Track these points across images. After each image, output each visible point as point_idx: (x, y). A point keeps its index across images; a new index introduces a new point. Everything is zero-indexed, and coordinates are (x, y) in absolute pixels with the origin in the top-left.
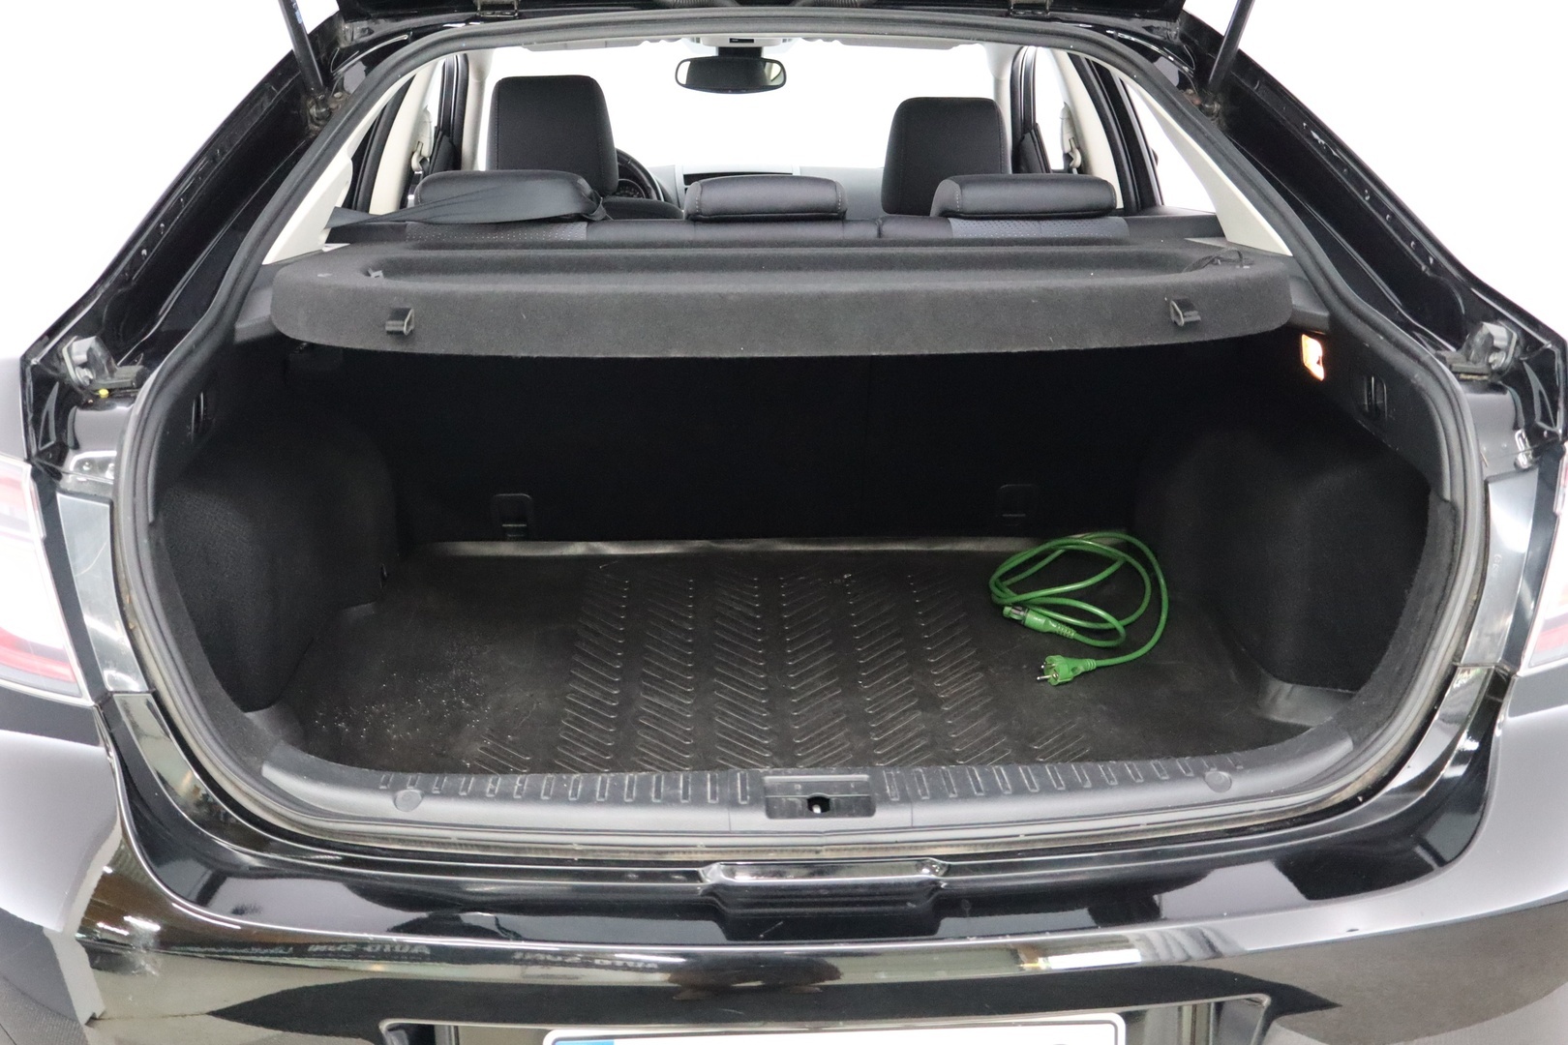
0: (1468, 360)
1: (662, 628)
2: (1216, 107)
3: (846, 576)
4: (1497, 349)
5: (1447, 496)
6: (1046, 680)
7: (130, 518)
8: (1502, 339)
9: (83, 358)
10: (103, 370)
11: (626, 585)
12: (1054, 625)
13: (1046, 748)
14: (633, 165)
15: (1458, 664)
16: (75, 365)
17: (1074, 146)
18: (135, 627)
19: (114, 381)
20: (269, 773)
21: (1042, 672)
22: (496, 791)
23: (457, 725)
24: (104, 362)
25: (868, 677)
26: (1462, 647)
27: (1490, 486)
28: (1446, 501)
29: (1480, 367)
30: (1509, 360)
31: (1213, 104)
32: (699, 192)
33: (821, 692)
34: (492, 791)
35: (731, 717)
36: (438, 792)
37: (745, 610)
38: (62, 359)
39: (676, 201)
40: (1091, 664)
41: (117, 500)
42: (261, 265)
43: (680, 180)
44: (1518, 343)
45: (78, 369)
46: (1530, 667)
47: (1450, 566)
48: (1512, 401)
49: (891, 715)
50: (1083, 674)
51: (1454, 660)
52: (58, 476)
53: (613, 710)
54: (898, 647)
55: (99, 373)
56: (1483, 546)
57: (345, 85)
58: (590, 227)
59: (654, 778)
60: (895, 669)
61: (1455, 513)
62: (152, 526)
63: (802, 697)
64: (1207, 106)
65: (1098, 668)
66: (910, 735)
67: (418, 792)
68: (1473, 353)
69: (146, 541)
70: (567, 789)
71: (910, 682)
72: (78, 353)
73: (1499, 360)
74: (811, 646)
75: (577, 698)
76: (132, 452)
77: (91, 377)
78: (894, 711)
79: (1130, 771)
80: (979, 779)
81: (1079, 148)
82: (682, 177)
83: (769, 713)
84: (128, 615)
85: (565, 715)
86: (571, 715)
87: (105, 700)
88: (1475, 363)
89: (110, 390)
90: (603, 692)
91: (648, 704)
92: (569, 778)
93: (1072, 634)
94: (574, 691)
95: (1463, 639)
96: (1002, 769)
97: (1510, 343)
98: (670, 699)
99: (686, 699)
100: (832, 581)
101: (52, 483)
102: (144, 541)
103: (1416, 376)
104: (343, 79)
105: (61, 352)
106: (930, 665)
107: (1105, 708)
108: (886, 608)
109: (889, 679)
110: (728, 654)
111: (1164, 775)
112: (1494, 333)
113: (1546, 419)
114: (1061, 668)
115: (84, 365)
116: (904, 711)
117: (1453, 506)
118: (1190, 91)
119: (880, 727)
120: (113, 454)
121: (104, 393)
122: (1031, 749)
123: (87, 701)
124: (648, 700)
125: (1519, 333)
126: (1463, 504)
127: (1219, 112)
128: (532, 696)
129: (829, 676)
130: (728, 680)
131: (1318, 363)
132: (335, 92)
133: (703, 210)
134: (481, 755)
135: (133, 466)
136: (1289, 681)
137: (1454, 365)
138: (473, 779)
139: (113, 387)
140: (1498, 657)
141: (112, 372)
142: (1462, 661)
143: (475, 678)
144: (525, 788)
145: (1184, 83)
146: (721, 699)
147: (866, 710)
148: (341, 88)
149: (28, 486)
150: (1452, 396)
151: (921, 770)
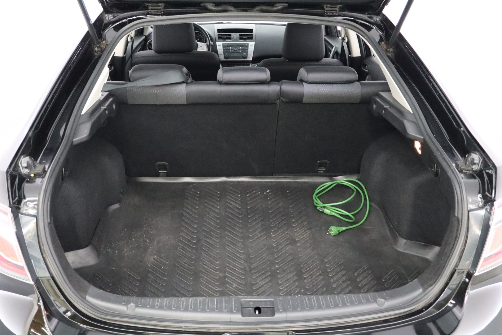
0: (466, 164)
1: (210, 212)
2: (391, 50)
3: (268, 191)
4: (475, 164)
5: (456, 215)
6: (330, 234)
7: (42, 224)
8: (477, 160)
9: (25, 165)
10: (32, 167)
11: (198, 194)
12: (333, 213)
13: (329, 261)
14: (201, 29)
15: (456, 269)
16: (23, 168)
17: (345, 35)
18: (45, 256)
19: (36, 172)
20: (88, 298)
21: (329, 232)
22: (159, 305)
23: (146, 249)
24: (32, 165)
25: (274, 232)
26: (458, 263)
27: (470, 213)
28: (456, 217)
29: (470, 168)
30: (479, 168)
31: (390, 49)
32: (222, 75)
33: (259, 237)
34: (157, 305)
35: (231, 247)
36: (140, 306)
37: (236, 205)
38: (19, 166)
39: (215, 39)
40: (344, 228)
41: (38, 216)
42: (81, 115)
43: (216, 31)
44: (482, 162)
45: (24, 169)
46: (478, 272)
47: (456, 238)
48: (478, 182)
49: (281, 247)
50: (341, 232)
51: (455, 267)
52: (19, 209)
53: (194, 244)
54: (283, 220)
55: (31, 169)
56: (466, 232)
57: (106, 38)
58: (187, 85)
59: (207, 300)
60: (282, 229)
61: (459, 221)
62: (49, 224)
63: (253, 239)
64: (388, 50)
65: (347, 230)
66: (287, 255)
67: (134, 305)
68: (468, 163)
69: (48, 229)
70: (180, 305)
71: (287, 234)
72: (24, 163)
73: (475, 167)
74: (256, 219)
75: (183, 239)
76: (42, 202)
77: (28, 171)
78: (282, 245)
79: (354, 299)
80: (307, 302)
81: (347, 36)
82: (217, 30)
83: (243, 246)
84: (43, 252)
85: (179, 245)
86: (181, 246)
87: (37, 281)
88: (469, 167)
89: (34, 174)
90: (191, 236)
91: (205, 242)
92: (181, 300)
93: (339, 216)
94: (182, 236)
95: (459, 261)
96: (314, 297)
97: (479, 162)
98: (212, 240)
99: (217, 240)
100: (264, 193)
101: (17, 211)
102: (47, 229)
103: (449, 172)
104: (105, 35)
105: (18, 163)
106: (294, 227)
107: (348, 245)
108: (280, 205)
109: (281, 232)
110: (230, 222)
111: (364, 301)
112: (475, 158)
113: (488, 191)
114: (334, 230)
115: (26, 168)
116: (285, 245)
117: (458, 219)
118: (383, 43)
119: (277, 251)
120: (37, 198)
121: (32, 175)
122: (324, 261)
123: (32, 282)
124: (205, 240)
125: (483, 159)
126: (461, 218)
127: (392, 51)
128: (169, 238)
129: (262, 231)
130: (231, 232)
131: (419, 149)
132: (103, 41)
133: (223, 81)
134: (153, 262)
135: (43, 206)
136: (405, 239)
137: (461, 168)
138: (151, 300)
139: (35, 173)
140: (469, 267)
141: (35, 167)
142: (458, 268)
143: (151, 231)
144: (167, 304)
145: (381, 40)
146: (228, 240)
147: (273, 245)
148: (105, 39)
149: (10, 215)
150: (460, 183)
151: (289, 298)
